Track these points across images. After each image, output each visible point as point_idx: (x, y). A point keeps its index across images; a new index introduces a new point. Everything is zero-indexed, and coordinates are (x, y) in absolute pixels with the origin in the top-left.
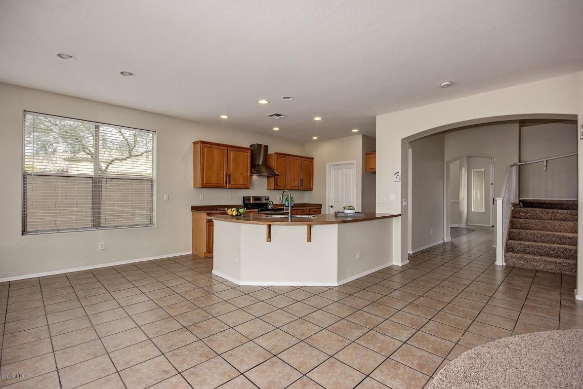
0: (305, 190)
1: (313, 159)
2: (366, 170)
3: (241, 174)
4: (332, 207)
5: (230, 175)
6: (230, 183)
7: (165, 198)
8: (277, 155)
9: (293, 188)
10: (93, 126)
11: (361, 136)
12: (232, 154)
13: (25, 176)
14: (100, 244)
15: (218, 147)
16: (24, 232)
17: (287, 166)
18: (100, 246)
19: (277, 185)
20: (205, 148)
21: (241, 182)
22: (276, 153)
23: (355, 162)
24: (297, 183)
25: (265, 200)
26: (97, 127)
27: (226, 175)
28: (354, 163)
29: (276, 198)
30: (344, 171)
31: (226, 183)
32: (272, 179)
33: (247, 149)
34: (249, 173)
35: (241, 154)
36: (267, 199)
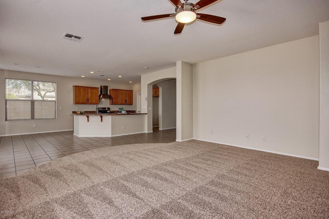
1: (133, 91)
3: (94, 98)
4: (139, 112)
5: (89, 99)
6: (89, 102)
7: (61, 108)
9: (121, 104)
10: (30, 82)
12: (89, 90)
13: (6, 101)
14: (34, 125)
15: (82, 88)
16: (6, 120)
17: (118, 95)
18: (34, 126)
19: (113, 102)
20: (77, 88)
21: (94, 102)
22: (112, 89)
24: (124, 102)
26: (32, 82)
27: (87, 99)
29: (114, 108)
31: (87, 102)
32: (111, 100)
33: (99, 88)
34: (98, 98)
35: (94, 90)
36: (109, 109)
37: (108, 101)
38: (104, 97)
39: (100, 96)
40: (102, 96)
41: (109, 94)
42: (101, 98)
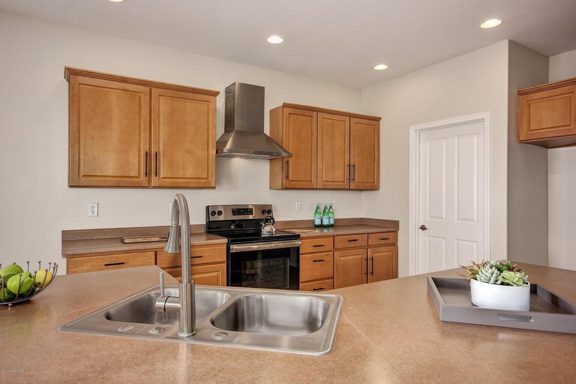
0: (361, 190)
1: (378, 119)
2: (518, 136)
3: (188, 152)
4: (423, 228)
5: (157, 156)
6: (158, 174)
8: (287, 110)
9: (330, 185)
11: (505, 45)
12: (163, 106)
15: (121, 85)
17: (314, 137)
19: (287, 177)
21: (189, 172)
22: (285, 105)
23: (486, 115)
24: (340, 175)
25: (263, 212)
27: (148, 156)
28: (483, 120)
30: (456, 141)
31: (147, 174)
32: (278, 166)
33: (216, 94)
34: (213, 152)
35: (190, 105)
36: (267, 210)
37: (262, 169)
38: (241, 149)
39: (221, 144)
40: (234, 142)
41: (267, 131)
42: (230, 156)
